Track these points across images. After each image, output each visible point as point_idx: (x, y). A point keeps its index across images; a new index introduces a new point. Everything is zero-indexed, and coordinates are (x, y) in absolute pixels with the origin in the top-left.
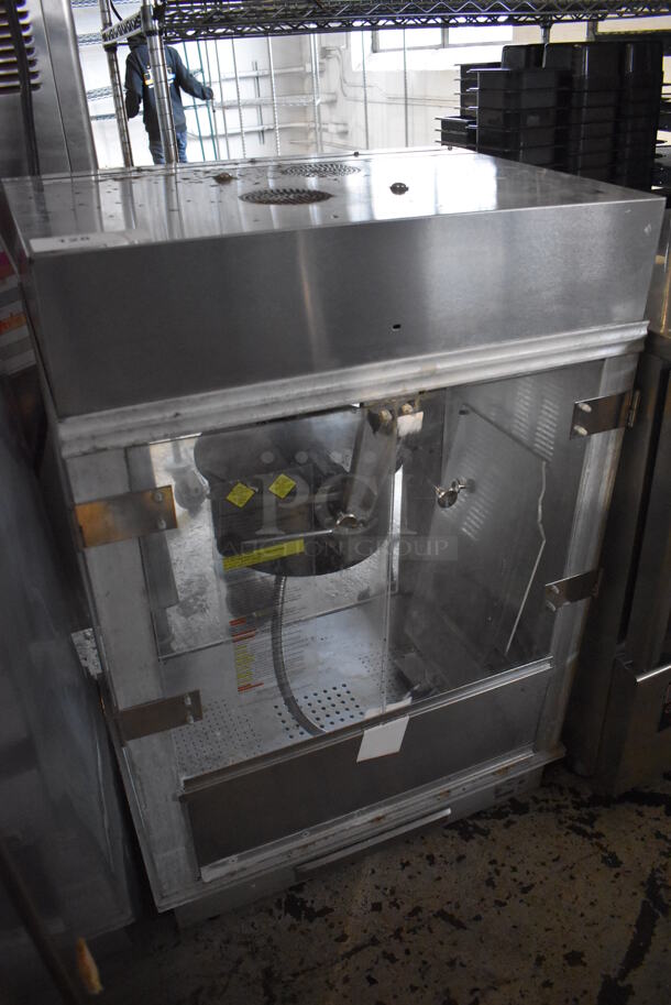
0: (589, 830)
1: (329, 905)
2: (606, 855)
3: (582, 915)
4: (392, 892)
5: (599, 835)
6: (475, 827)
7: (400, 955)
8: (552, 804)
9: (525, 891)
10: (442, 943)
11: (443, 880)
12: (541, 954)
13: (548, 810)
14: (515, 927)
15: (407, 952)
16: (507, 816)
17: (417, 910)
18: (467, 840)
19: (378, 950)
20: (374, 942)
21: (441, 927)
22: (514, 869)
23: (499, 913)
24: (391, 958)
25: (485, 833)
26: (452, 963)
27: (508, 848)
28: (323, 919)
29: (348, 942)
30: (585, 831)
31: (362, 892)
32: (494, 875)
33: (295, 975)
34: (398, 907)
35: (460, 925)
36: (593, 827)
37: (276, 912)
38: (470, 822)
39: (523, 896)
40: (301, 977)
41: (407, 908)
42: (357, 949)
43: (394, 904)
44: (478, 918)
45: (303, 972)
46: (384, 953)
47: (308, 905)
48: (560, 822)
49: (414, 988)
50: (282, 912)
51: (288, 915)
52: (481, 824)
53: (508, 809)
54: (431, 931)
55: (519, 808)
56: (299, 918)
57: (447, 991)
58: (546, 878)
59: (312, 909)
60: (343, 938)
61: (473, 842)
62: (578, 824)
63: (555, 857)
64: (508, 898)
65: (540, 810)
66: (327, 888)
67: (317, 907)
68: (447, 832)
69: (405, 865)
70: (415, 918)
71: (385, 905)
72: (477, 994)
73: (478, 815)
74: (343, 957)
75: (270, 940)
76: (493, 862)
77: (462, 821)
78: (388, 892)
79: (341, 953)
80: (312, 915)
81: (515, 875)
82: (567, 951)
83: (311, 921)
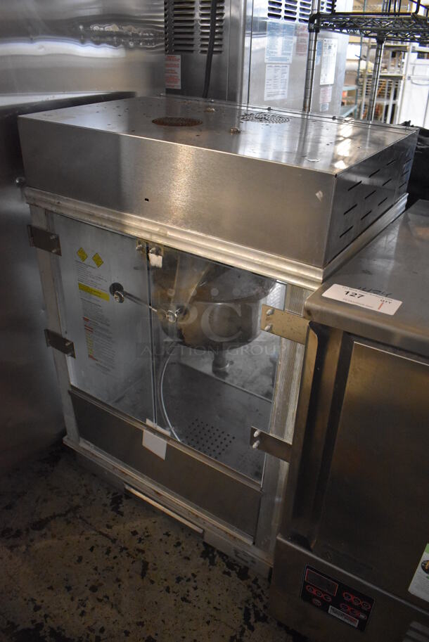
0: (252, 620)
1: (125, 513)
2: (238, 637)
3: (184, 637)
4: (148, 536)
5: (252, 628)
6: (214, 557)
7: (112, 555)
8: (259, 591)
9: (184, 599)
10: (128, 571)
11: (167, 556)
12: (145, 623)
13: (252, 591)
14: (156, 603)
15: (115, 558)
16: (232, 570)
17: (143, 552)
18: (201, 557)
19: (110, 544)
20: (114, 541)
21: (138, 566)
22: (195, 588)
23: (161, 591)
24: (108, 552)
25: (212, 563)
26: (118, 580)
27: (209, 579)
28: (115, 514)
29: (110, 530)
30: (250, 618)
31: (140, 524)
32: (186, 579)
33: (81, 518)
34: (139, 543)
35: (143, 575)
36: (256, 622)
37: (110, 496)
38: (215, 553)
39: (179, 599)
40: (80, 520)
41: (141, 546)
42: (106, 536)
43: (140, 540)
44: (152, 582)
45: (84, 520)
46: (110, 548)
47: (121, 505)
48: (247, 601)
49: (96, 569)
50: (111, 497)
51: (111, 501)
52: (218, 559)
53: (238, 569)
54: (133, 562)
55: (243, 574)
56: (111, 505)
57: (101, 585)
58: (199, 608)
59: (119, 507)
60: (109, 527)
61: (202, 560)
62: (252, 612)
63: (218, 607)
64: (174, 592)
65: (249, 586)
66: (134, 508)
67: (121, 509)
68: (201, 545)
69: (168, 534)
70: (137, 552)
71: (139, 536)
72: (105, 599)
73: (222, 554)
74: (100, 532)
75: (94, 500)
76: (194, 575)
77: (213, 549)
78: (146, 534)
79: (101, 530)
80: (116, 509)
81: (192, 590)
82: (154, 636)
83: (112, 510)
